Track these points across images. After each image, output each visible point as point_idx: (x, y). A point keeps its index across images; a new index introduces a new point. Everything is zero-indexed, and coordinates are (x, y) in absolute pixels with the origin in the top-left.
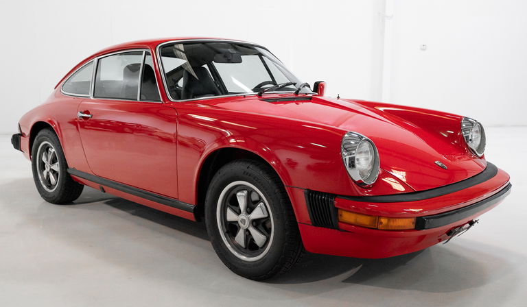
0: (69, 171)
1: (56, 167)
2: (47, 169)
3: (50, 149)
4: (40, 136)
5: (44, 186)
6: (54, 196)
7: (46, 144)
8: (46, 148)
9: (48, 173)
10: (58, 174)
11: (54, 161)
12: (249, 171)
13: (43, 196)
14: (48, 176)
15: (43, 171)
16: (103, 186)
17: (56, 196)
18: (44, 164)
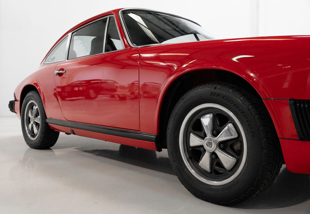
0: (47, 121)
1: (38, 120)
2: (32, 122)
3: (34, 106)
4: (28, 97)
5: (29, 136)
6: (36, 143)
7: (32, 103)
8: (32, 106)
9: (32, 125)
10: (39, 125)
11: (36, 116)
12: (217, 91)
13: (28, 144)
14: (32, 128)
15: (29, 124)
16: (74, 129)
17: (37, 142)
18: (30, 118)
